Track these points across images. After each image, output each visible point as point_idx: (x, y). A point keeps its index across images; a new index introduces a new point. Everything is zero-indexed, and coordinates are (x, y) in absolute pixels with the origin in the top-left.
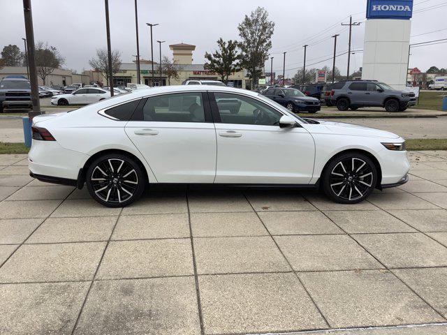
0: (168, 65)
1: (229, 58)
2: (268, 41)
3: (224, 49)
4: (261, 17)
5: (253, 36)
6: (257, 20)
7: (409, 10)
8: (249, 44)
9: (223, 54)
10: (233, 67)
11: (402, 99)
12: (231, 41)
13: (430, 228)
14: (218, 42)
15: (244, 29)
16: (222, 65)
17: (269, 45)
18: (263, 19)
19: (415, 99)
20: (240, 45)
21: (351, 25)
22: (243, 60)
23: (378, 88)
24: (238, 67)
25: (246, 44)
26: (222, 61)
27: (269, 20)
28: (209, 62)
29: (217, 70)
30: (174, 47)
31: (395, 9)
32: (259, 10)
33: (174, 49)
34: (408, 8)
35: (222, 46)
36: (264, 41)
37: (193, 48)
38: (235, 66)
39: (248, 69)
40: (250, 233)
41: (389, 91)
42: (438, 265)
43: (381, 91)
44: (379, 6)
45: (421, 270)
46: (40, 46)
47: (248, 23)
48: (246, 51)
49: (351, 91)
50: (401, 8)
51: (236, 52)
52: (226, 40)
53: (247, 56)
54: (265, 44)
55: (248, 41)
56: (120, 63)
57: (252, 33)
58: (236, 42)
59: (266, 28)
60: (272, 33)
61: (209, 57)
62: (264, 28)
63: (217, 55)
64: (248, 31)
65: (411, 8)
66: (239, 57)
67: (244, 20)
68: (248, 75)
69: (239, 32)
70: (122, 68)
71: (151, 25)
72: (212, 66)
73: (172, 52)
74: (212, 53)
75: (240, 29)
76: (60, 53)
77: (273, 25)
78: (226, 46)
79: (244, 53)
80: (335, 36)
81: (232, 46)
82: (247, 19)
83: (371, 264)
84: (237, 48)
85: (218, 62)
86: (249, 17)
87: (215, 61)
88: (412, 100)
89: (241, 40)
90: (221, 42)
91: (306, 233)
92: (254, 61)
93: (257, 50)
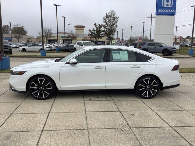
0: (73, 34)
1: (99, 32)
2: (116, 25)
3: (97, 27)
4: (113, 14)
5: (109, 22)
6: (111, 15)
7: (174, 12)
8: (108, 26)
9: (96, 30)
10: (101, 35)
11: (170, 50)
12: (100, 24)
13: (158, 109)
14: (94, 25)
15: (105, 19)
16: (96, 34)
17: (116, 26)
18: (114, 15)
19: (176, 50)
20: (104, 26)
21: (151, 18)
22: (105, 32)
23: (160, 45)
24: (103, 36)
25: (106, 26)
26: (96, 33)
27: (116, 15)
28: (90, 33)
29: (94, 37)
30: (76, 27)
31: (168, 11)
32: (112, 11)
33: (76, 28)
34: (173, 11)
35: (96, 26)
36: (114, 24)
37: (84, 27)
38: (102, 35)
39: (107, 36)
40: (77, 111)
41: (165, 46)
42: (154, 126)
43: (161, 46)
44: (161, 10)
45: (145, 129)
46: (17, 26)
47: (107, 17)
48: (106, 29)
49: (148, 46)
50: (171, 11)
51: (102, 29)
52: (98, 24)
53: (107, 31)
54: (114, 26)
55: (107, 24)
56: (52, 33)
57: (109, 21)
58: (102, 25)
59: (115, 19)
60: (117, 21)
61: (90, 31)
62: (114, 19)
63: (94, 30)
64: (107, 20)
65: (175, 11)
66: (103, 31)
67: (106, 15)
68: (107, 39)
69: (103, 20)
70: (53, 35)
71: (64, 17)
72: (91, 35)
73: (75, 28)
74: (91, 29)
75: (104, 19)
76: (26, 29)
77: (118, 18)
78: (98, 26)
79: (106, 30)
80: (144, 23)
81: (100, 26)
82: (107, 15)
83: (124, 125)
84: (102, 27)
85: (94, 33)
86: (108, 14)
87: (93, 33)
88: (175, 50)
89: (104, 24)
90: (95, 25)
91: (102, 111)
92: (110, 33)
93: (111, 28)
